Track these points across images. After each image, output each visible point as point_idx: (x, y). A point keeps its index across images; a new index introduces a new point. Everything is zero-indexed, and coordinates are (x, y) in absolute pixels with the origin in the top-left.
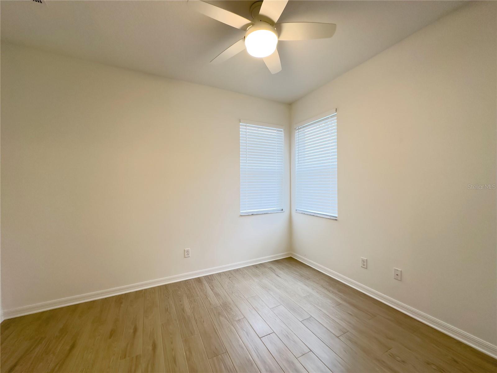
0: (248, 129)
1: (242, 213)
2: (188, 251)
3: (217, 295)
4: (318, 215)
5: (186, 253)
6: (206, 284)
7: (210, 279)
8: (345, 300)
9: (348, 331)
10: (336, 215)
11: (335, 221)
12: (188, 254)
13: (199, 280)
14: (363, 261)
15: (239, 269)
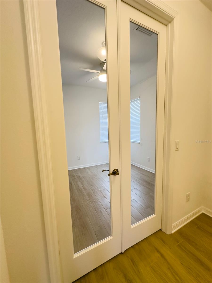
0: (103, 105)
1: (101, 142)
2: (79, 157)
3: (92, 172)
4: (134, 142)
5: (78, 158)
6: (87, 170)
7: (88, 168)
8: (140, 173)
9: (137, 180)
10: (140, 142)
11: (139, 144)
12: (79, 158)
13: (84, 168)
14: (148, 159)
15: (101, 165)
